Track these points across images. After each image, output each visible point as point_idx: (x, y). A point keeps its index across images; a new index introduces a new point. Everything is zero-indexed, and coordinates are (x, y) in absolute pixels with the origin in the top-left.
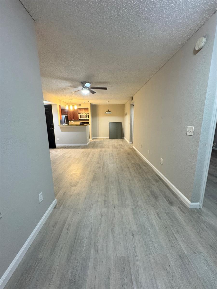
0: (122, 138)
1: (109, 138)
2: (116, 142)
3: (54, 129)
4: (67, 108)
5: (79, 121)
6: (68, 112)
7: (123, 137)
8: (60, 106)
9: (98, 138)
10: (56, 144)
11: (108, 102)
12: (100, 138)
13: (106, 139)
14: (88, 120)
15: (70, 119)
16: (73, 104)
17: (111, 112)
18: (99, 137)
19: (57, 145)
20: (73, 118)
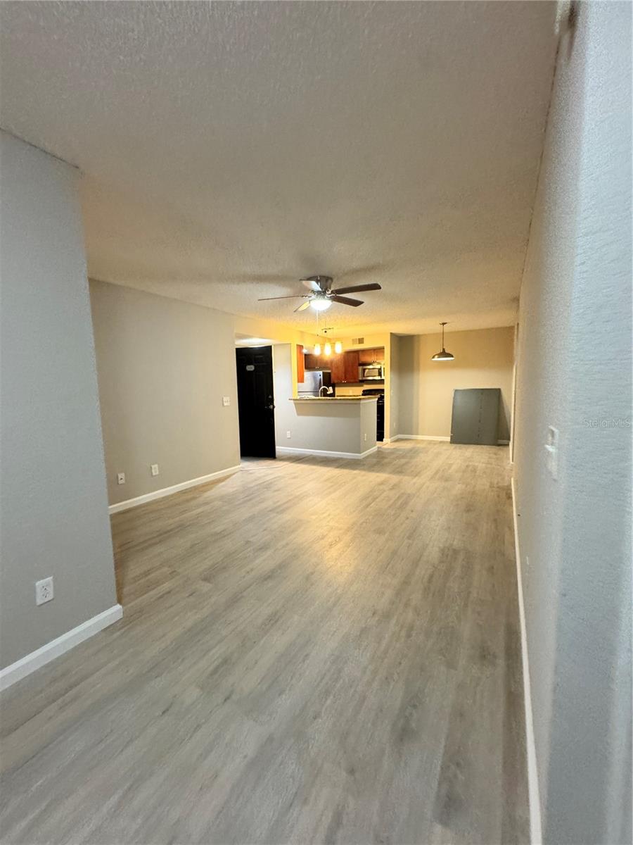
0: (499, 445)
1: (451, 443)
2: (478, 455)
3: (274, 407)
4: (317, 352)
5: (362, 386)
6: (332, 362)
7: (505, 442)
8: (300, 347)
9: (414, 437)
10: (277, 447)
11: (444, 324)
12: (420, 437)
13: (441, 442)
14: (382, 382)
15: (336, 381)
16: (332, 341)
17: (452, 357)
18: (417, 434)
19: (279, 449)
20: (344, 378)
